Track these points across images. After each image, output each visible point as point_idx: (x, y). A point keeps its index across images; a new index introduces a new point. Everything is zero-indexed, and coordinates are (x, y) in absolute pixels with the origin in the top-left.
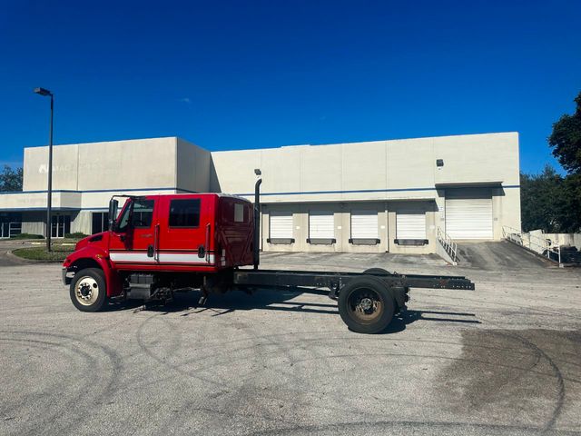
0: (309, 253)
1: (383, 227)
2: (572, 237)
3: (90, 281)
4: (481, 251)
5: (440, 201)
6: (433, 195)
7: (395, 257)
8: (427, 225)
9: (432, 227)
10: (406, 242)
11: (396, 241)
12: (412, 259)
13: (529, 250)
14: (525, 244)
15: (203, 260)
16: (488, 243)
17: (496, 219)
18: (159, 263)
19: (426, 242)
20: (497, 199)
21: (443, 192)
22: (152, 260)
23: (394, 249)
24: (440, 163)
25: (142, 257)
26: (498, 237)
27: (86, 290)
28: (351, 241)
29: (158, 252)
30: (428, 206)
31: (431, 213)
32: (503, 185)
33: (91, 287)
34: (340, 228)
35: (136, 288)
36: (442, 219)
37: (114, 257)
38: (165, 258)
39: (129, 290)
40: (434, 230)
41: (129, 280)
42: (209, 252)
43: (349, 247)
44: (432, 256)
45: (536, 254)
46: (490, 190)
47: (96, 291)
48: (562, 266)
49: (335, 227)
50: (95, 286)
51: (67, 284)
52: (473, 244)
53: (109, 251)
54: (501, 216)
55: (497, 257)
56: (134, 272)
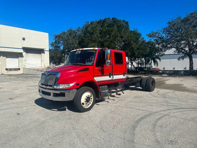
5: (24, 54)
8: (19, 62)
19: (19, 69)
21: (25, 50)
25: (106, 78)
26: (43, 67)
27: (88, 99)
30: (20, 55)
31: (21, 58)
32: (44, 50)
46: (40, 51)
54: (44, 60)
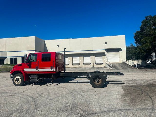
0: (73, 67)
1: (92, 60)
2: (139, 61)
3: (19, 77)
4: (117, 65)
5: (106, 53)
6: (104, 51)
7: (96, 68)
8: (103, 59)
9: (104, 60)
10: (98, 64)
11: (95, 64)
12: (100, 68)
13: (129, 65)
14: (128, 63)
15: (52, 70)
16: (119, 63)
17: (120, 57)
18: (39, 72)
19: (103, 63)
20: (120, 52)
21: (107, 50)
22: (37, 71)
23: (95, 66)
24: (106, 43)
25: (34, 70)
26: (121, 62)
27: (17, 80)
28: (84, 64)
29: (39, 68)
30: (103, 54)
31: (104, 56)
32: (122, 48)
33: (19, 79)
34: (81, 60)
35: (33, 79)
36: (107, 58)
37: (26, 70)
38: (41, 70)
39: (31, 79)
40: (105, 60)
41: (30, 76)
42: (54, 68)
43: (83, 66)
44: (105, 67)
45: (131, 66)
46: (118, 50)
47: (21, 80)
48: (137, 69)
49: (80, 60)
50: (20, 78)
51: (11, 78)
52: (115, 64)
53: (24, 69)
54: (121, 56)
55: (121, 67)
56: (32, 74)
